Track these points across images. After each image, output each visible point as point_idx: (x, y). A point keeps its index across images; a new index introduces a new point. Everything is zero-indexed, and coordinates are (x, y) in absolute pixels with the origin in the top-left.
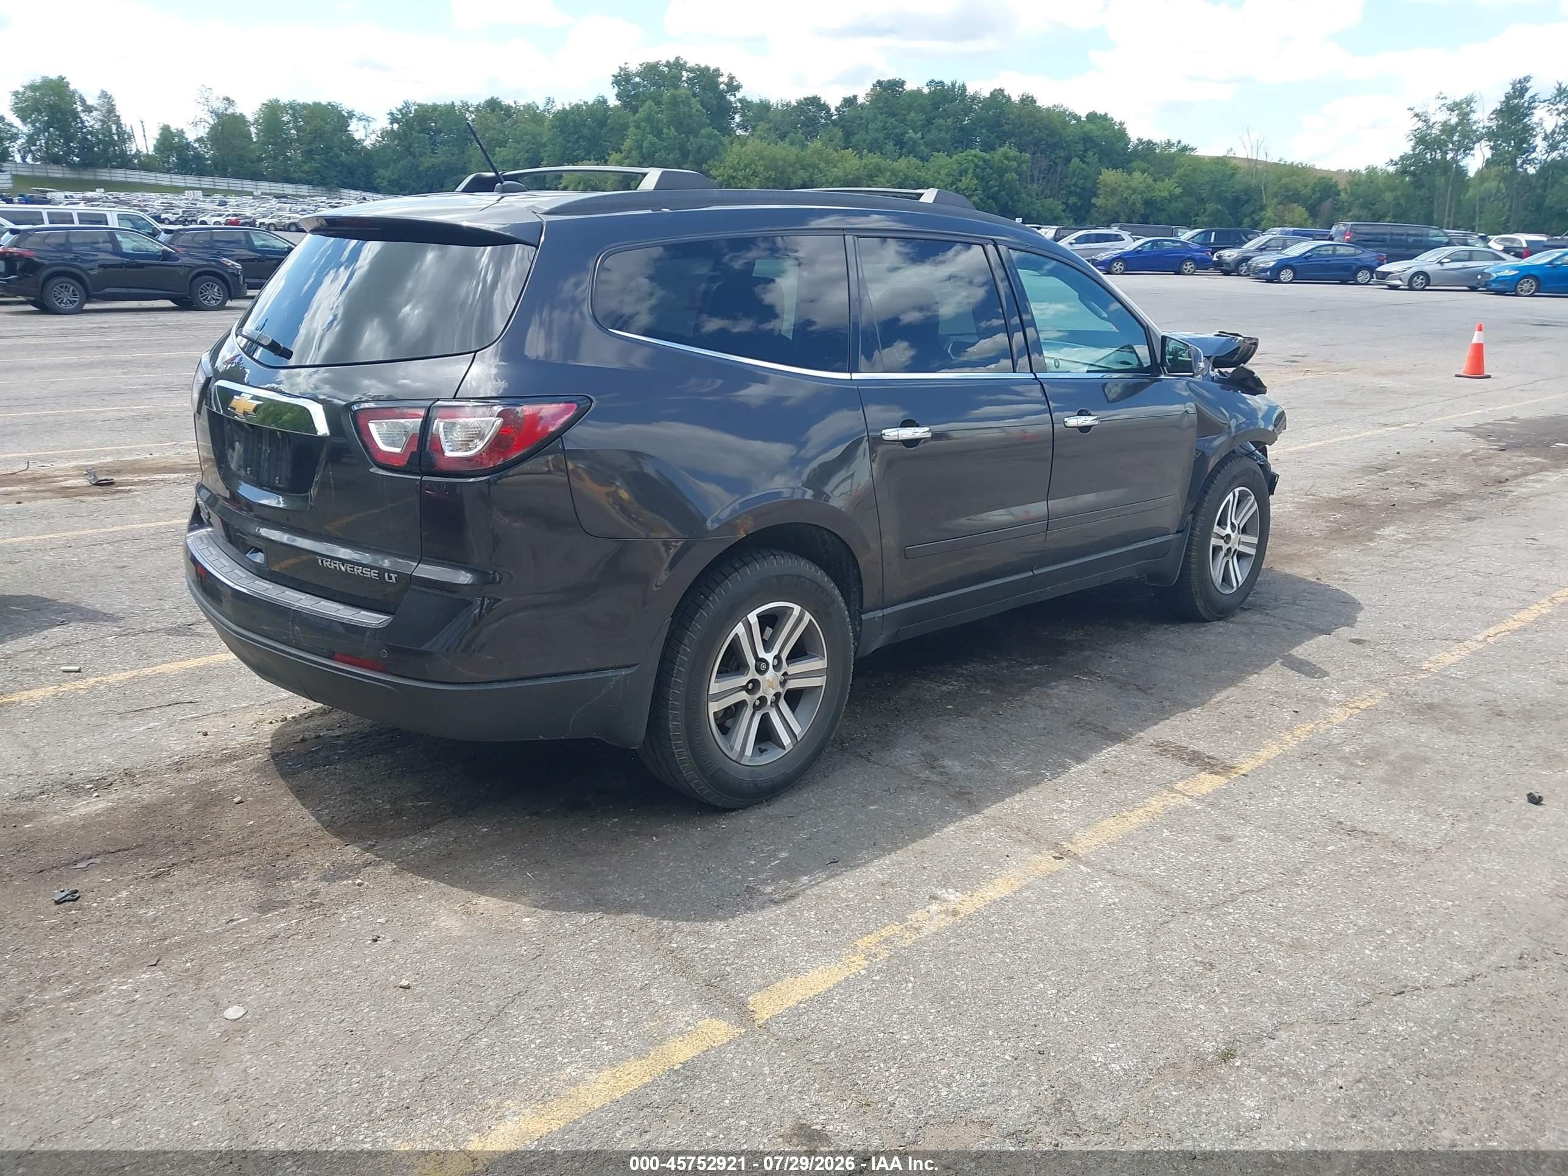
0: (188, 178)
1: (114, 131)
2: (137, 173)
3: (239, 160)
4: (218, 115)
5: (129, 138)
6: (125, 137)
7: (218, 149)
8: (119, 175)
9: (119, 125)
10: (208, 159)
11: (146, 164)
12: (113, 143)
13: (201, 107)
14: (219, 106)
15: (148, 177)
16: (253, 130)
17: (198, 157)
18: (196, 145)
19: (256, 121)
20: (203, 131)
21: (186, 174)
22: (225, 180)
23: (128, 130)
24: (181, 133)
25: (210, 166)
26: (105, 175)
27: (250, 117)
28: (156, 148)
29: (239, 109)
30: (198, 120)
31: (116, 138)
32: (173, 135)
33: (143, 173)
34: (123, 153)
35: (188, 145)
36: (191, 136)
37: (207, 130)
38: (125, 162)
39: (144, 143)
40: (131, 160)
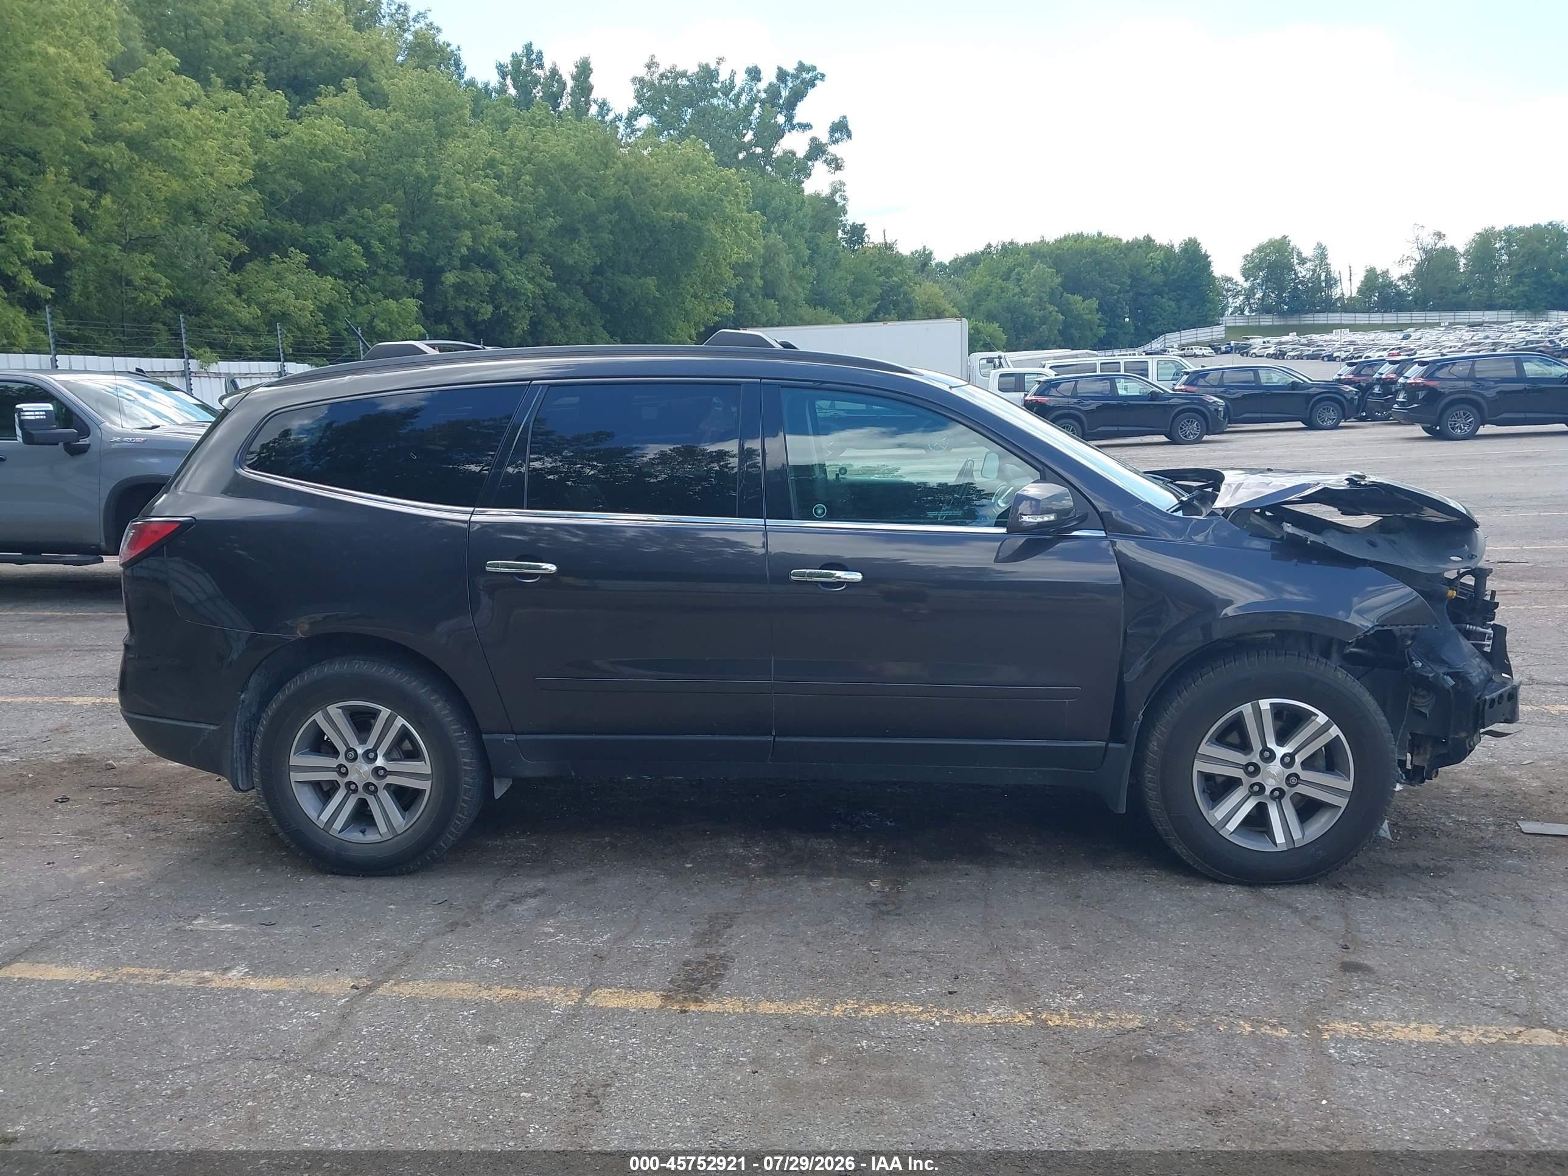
0: (1386, 315)
1: (1323, 278)
2: (1338, 315)
3: (1441, 292)
4: (1426, 252)
5: (1335, 283)
6: (1331, 282)
7: (1421, 285)
8: (1321, 319)
9: (1328, 272)
10: (1409, 295)
11: (1349, 306)
12: (1321, 290)
13: (1410, 245)
14: (1429, 241)
15: (1348, 318)
16: (1462, 261)
17: (1400, 294)
18: (1400, 283)
19: (1467, 251)
20: (1408, 269)
21: (1385, 312)
22: (1423, 314)
23: (1337, 276)
24: (1385, 273)
25: (1411, 301)
26: (1308, 319)
27: (1461, 249)
28: (1360, 291)
29: (1448, 243)
30: (1405, 258)
31: (1323, 284)
32: (1376, 276)
33: (1343, 315)
34: (1329, 297)
35: (1390, 285)
36: (1395, 274)
37: (1413, 267)
38: (1329, 306)
39: (1348, 287)
40: (1335, 303)
